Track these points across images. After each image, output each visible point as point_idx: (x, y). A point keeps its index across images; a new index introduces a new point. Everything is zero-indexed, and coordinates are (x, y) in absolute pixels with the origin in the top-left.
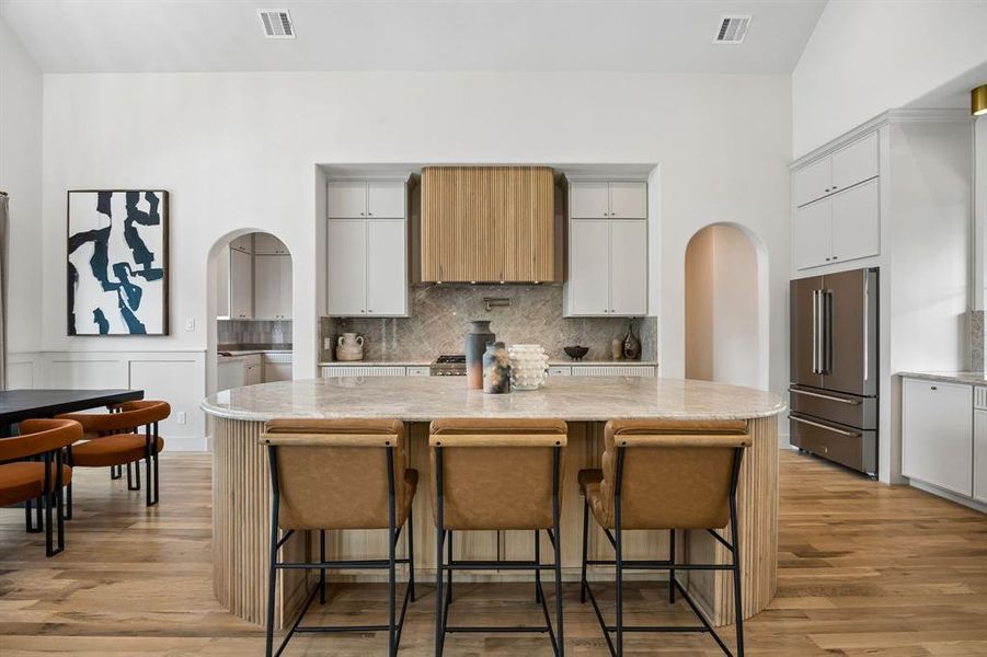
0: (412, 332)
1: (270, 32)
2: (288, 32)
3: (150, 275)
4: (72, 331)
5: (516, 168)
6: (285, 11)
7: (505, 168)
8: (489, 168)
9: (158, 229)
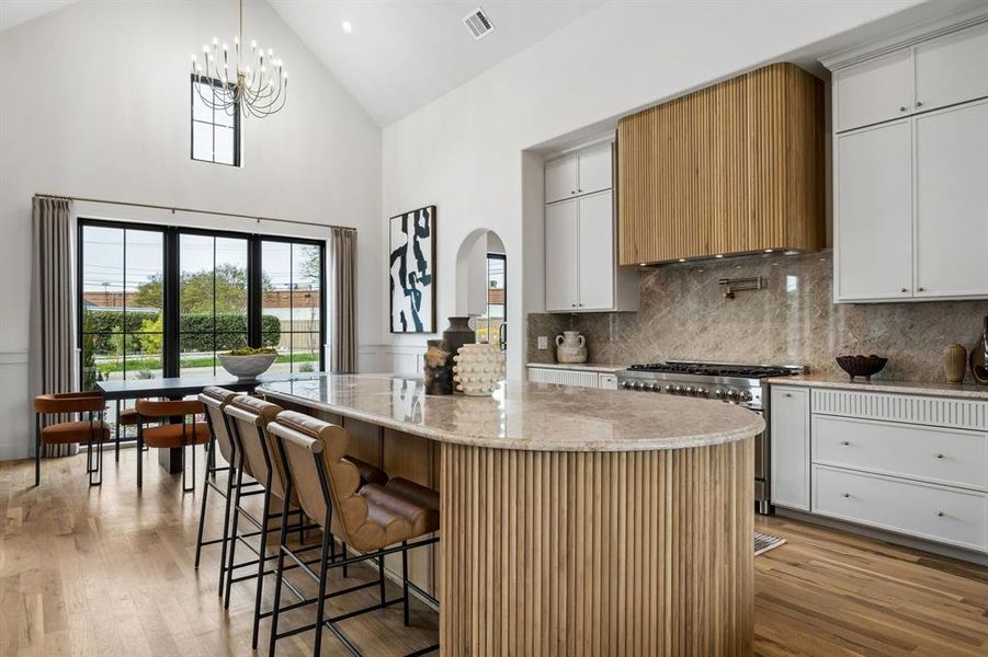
0: (639, 330)
1: (477, 35)
2: (488, 27)
3: (424, 280)
4: (392, 331)
5: (726, 83)
6: (479, 10)
7: (710, 89)
8: (689, 97)
9: (429, 239)
